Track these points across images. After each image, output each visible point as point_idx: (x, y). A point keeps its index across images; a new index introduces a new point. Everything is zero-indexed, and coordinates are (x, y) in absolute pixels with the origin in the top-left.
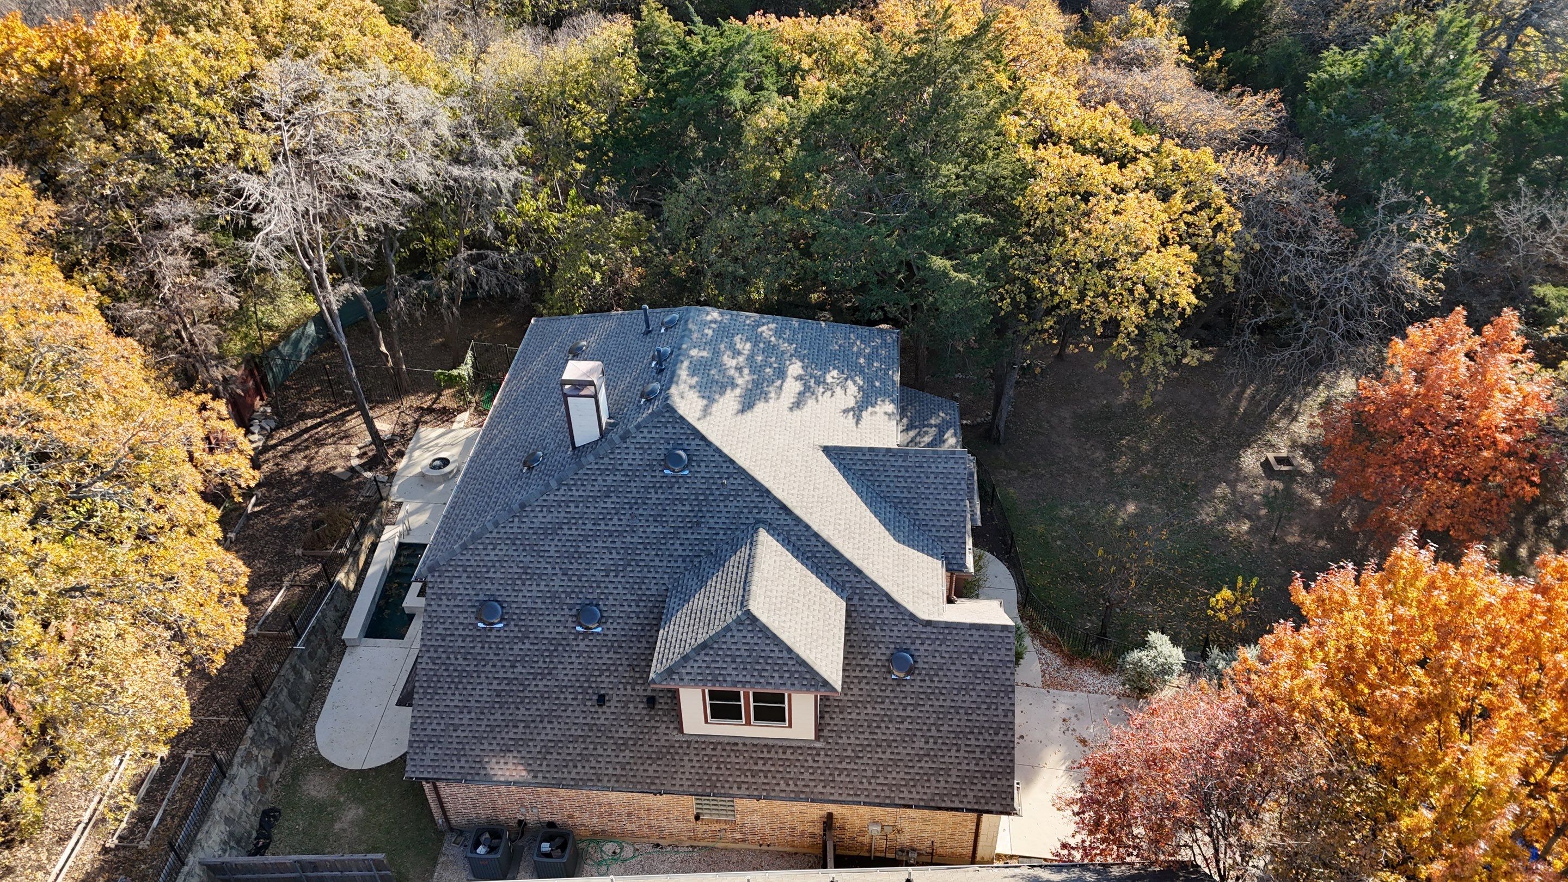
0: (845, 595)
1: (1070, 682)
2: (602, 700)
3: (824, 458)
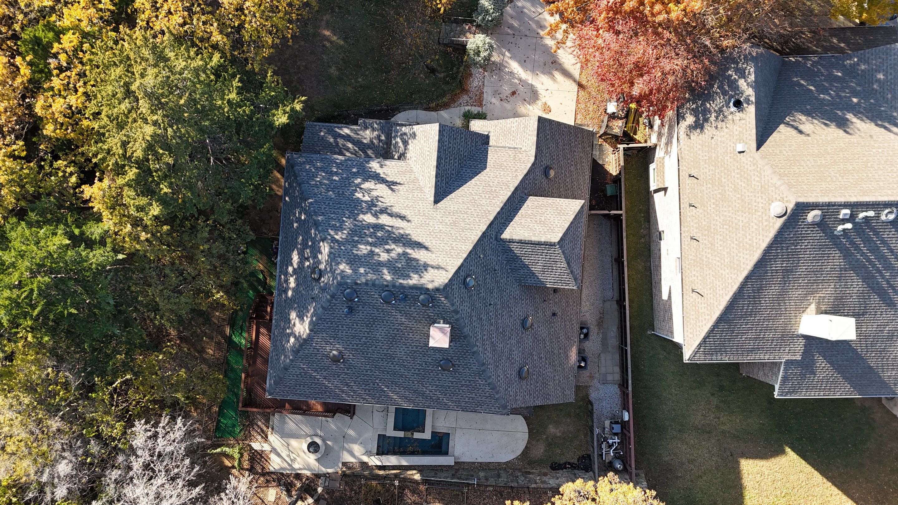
0: (525, 197)
1: (478, 93)
2: (554, 314)
3: (442, 202)
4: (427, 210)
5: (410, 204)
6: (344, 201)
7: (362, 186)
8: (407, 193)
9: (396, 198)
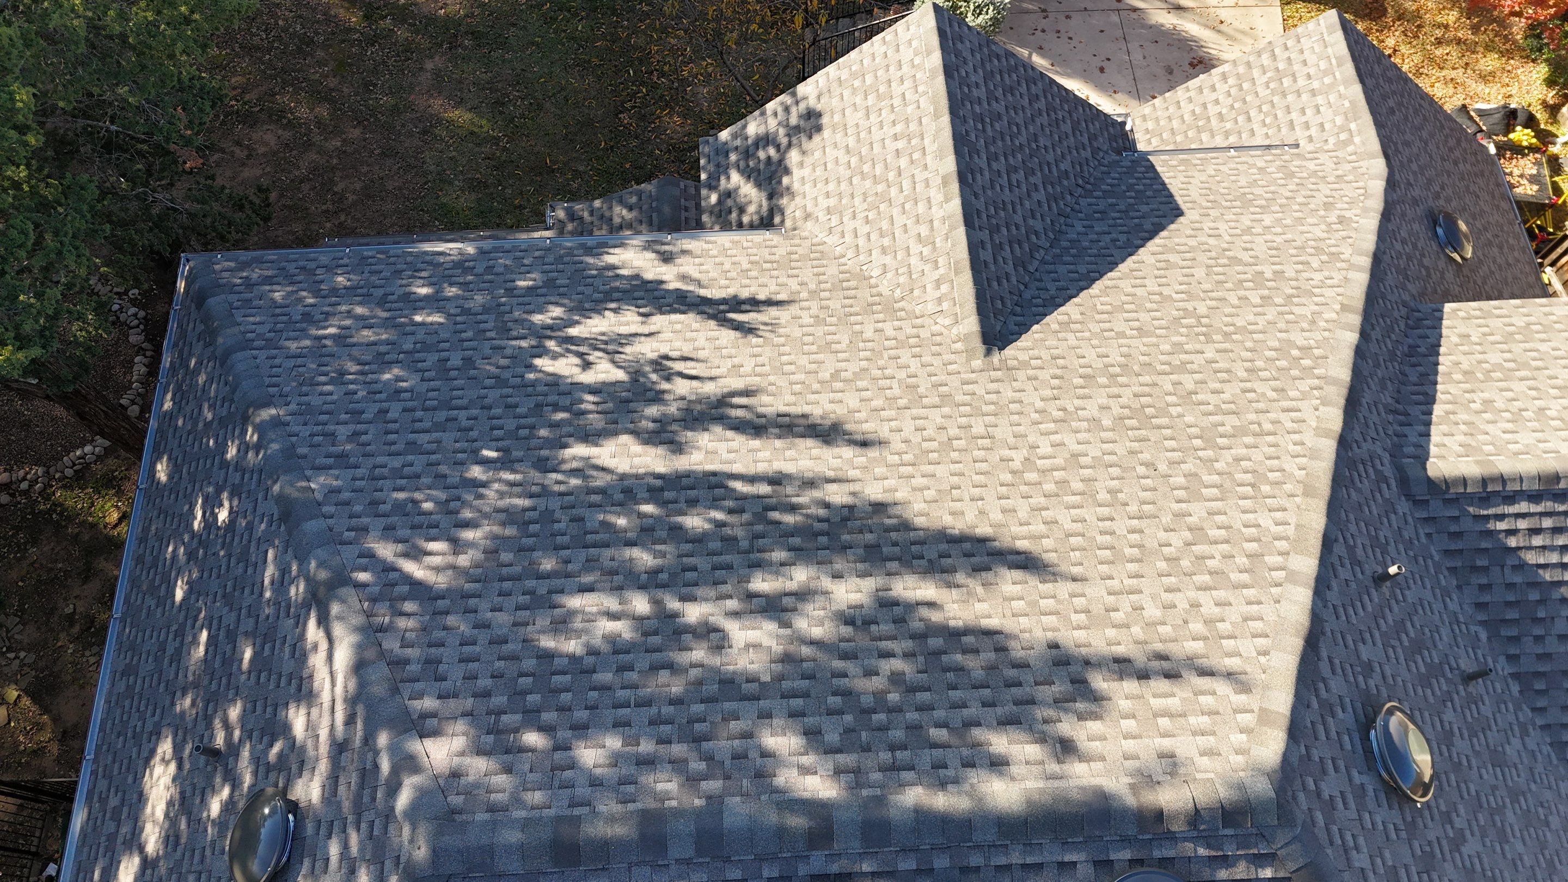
0: (1430, 305)
3: (1025, 341)
4: (954, 381)
5: (853, 367)
6: (472, 394)
7: (573, 331)
8: (819, 331)
9: (768, 352)
